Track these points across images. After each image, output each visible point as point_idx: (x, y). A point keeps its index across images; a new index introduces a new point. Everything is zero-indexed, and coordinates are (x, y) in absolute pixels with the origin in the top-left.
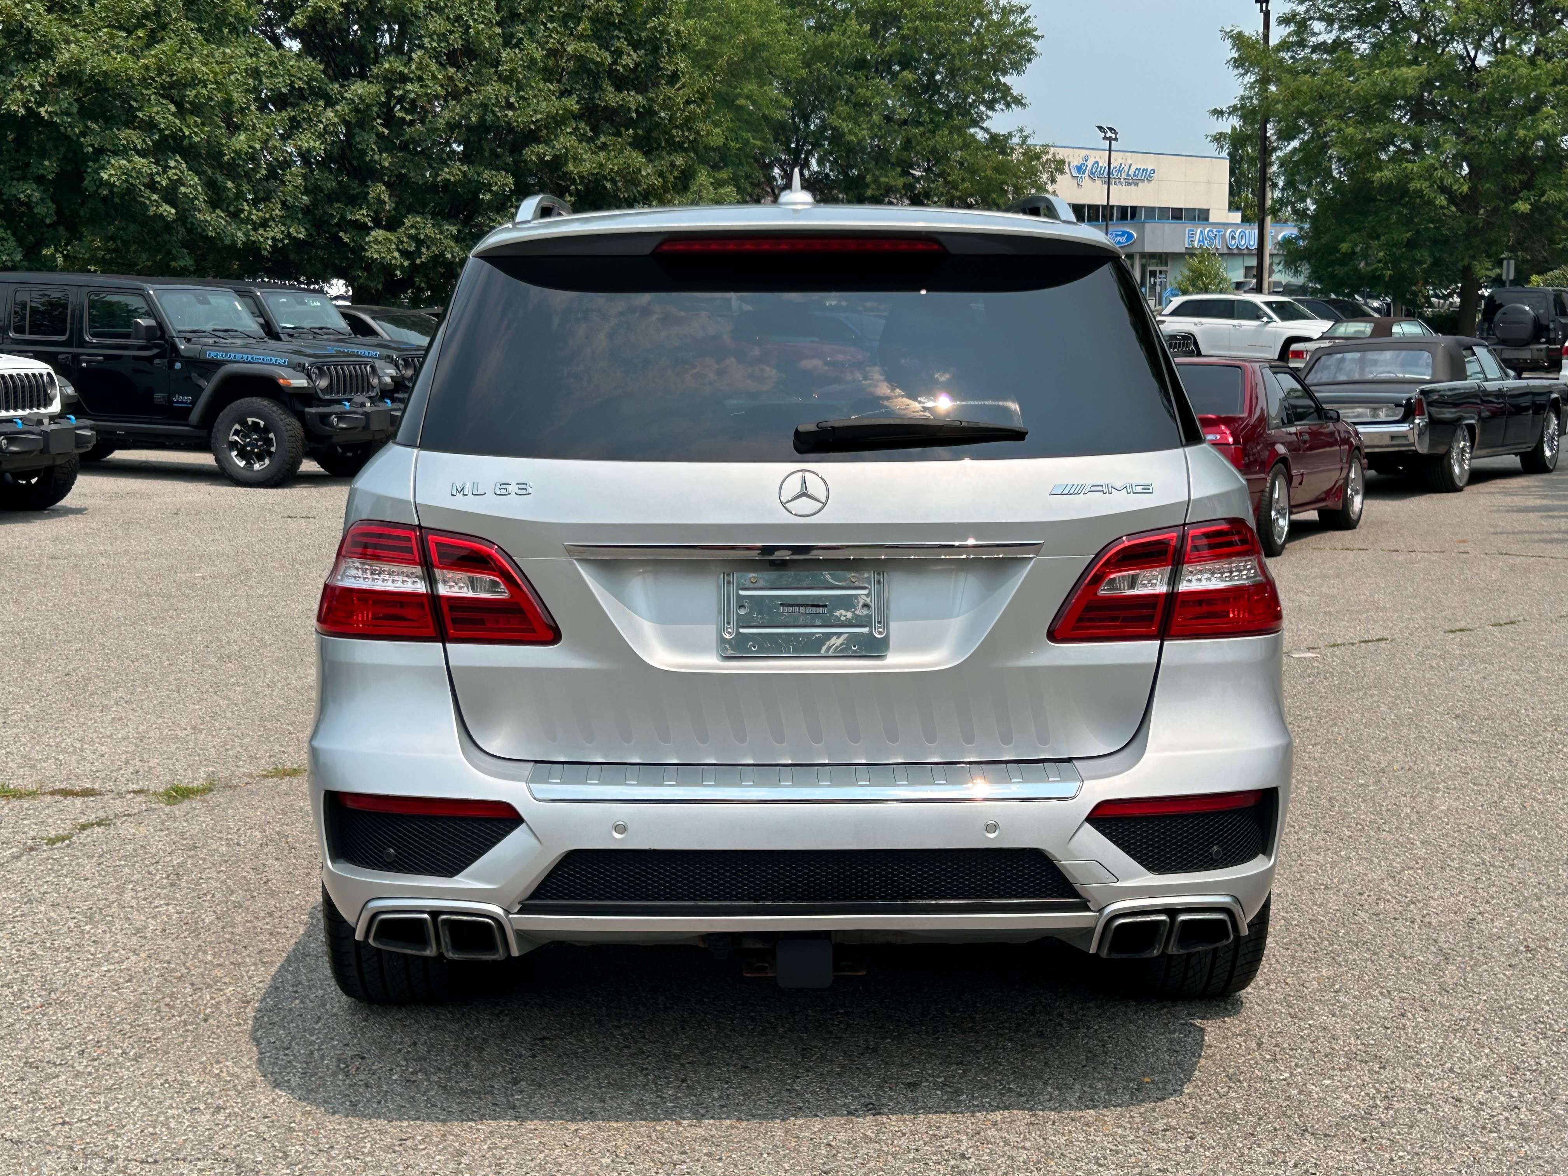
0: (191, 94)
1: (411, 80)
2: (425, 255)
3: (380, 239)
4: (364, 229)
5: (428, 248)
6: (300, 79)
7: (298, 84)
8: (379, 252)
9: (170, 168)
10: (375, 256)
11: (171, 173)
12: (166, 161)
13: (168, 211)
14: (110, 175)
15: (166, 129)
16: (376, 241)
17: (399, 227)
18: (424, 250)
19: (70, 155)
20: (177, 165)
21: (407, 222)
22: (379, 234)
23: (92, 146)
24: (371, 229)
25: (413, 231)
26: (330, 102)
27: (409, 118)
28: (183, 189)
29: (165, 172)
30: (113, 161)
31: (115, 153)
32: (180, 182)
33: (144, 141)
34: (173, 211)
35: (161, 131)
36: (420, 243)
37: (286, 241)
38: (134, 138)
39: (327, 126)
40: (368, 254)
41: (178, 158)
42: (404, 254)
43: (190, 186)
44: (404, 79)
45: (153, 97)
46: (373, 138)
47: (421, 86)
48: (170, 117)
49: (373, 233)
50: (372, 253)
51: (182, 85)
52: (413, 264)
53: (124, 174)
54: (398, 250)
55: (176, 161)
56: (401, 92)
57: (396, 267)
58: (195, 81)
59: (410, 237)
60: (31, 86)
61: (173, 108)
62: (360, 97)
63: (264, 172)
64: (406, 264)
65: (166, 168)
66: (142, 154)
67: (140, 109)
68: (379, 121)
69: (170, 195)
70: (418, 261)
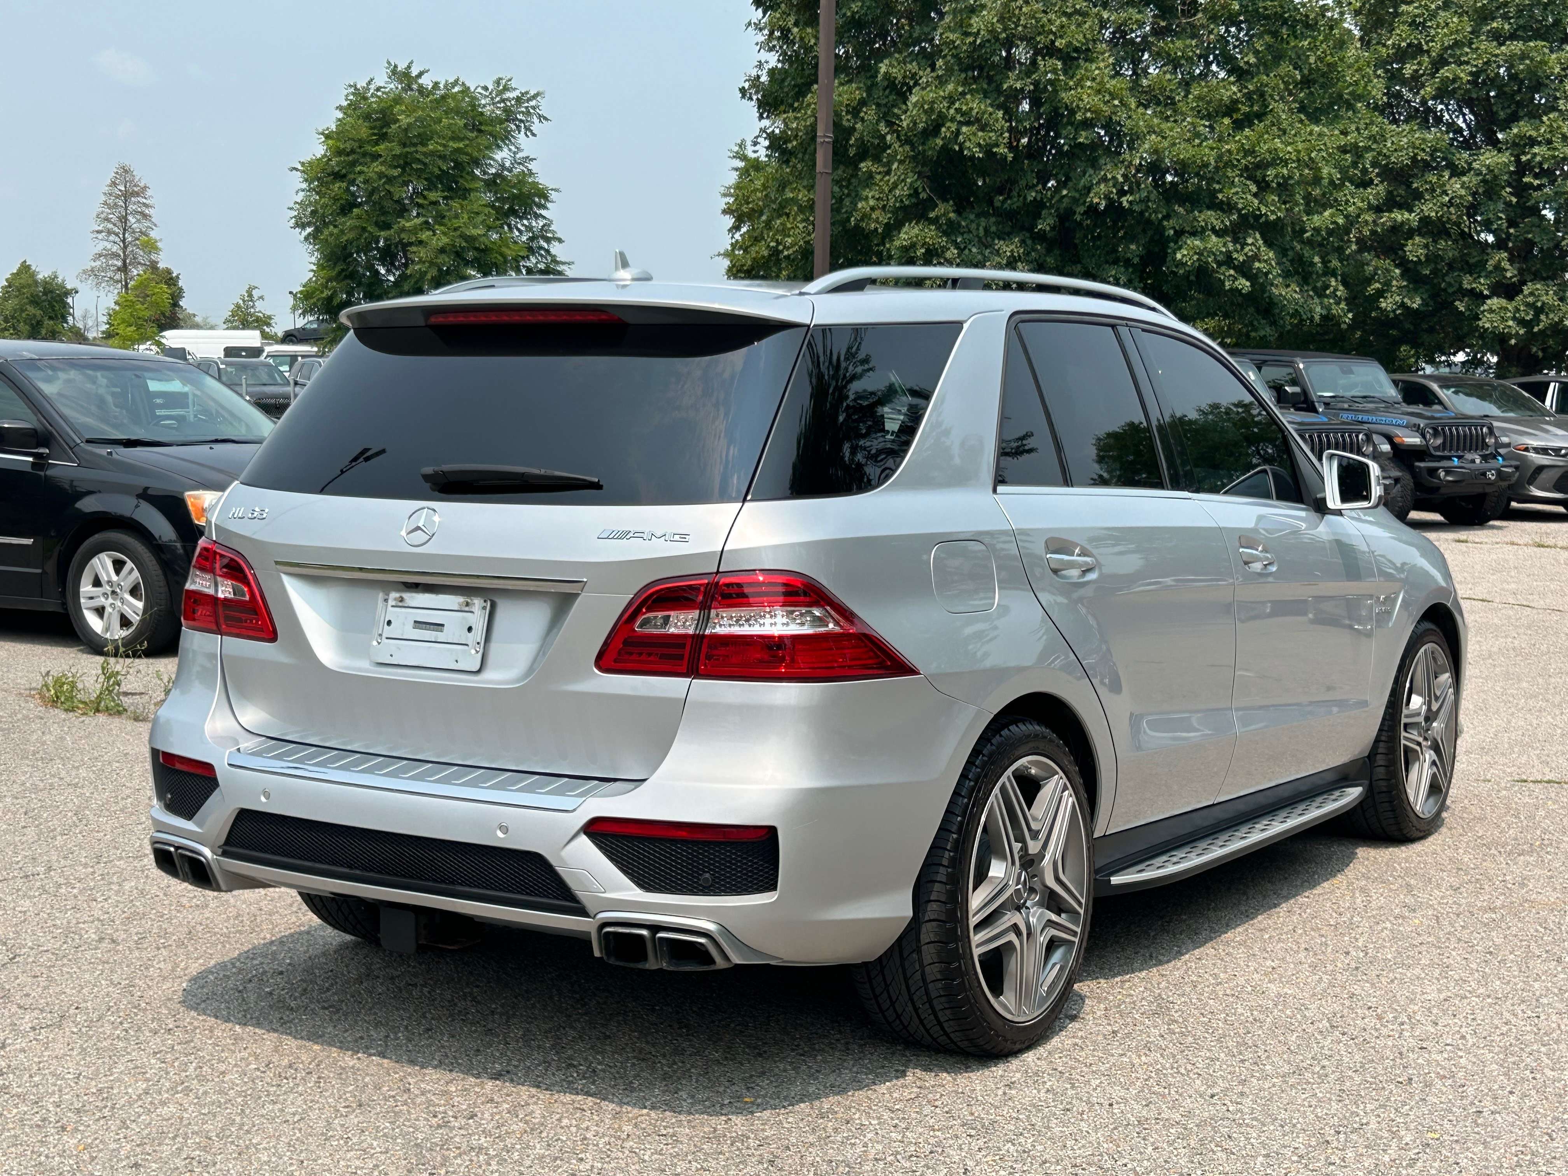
0: (1271, 172)
1: (1539, 144)
2: (1544, 321)
3: (1494, 307)
4: (1481, 298)
5: (1547, 315)
6: (1423, 150)
7: (1422, 156)
8: (1492, 322)
9: (1248, 245)
10: (1487, 325)
11: (1247, 249)
12: (1245, 239)
13: (1244, 284)
14: (1184, 256)
15: (1243, 209)
16: (1491, 311)
17: (1517, 295)
18: (1543, 317)
19: (1157, 237)
20: (1254, 240)
21: (1526, 290)
22: (1495, 302)
23: (1174, 228)
24: (1488, 297)
25: (1530, 299)
26: (1457, 172)
27: (1536, 182)
28: (1257, 265)
29: (1242, 249)
30: (1189, 242)
31: (1193, 234)
32: (1256, 257)
33: (1222, 222)
34: (1248, 284)
35: (1239, 211)
36: (1539, 311)
37: (1398, 312)
38: (1213, 220)
39: (1452, 198)
40: (1480, 323)
41: (1258, 236)
42: (1521, 322)
43: (1266, 261)
44: (1533, 142)
45: (1237, 179)
46: (1501, 206)
47: (1549, 149)
48: (1249, 197)
49: (1489, 302)
50: (1485, 323)
51: (1263, 165)
52: (1529, 332)
53: (1196, 253)
54: (1514, 318)
55: (1255, 238)
56: (1529, 157)
57: (1510, 336)
58: (1277, 160)
59: (1528, 305)
60: (1114, 178)
61: (1254, 188)
62: (1488, 167)
63: (1354, 247)
64: (1522, 332)
65: (1244, 245)
66: (1218, 233)
67: (1221, 191)
68: (1508, 190)
69: (1244, 270)
70: (1536, 329)
